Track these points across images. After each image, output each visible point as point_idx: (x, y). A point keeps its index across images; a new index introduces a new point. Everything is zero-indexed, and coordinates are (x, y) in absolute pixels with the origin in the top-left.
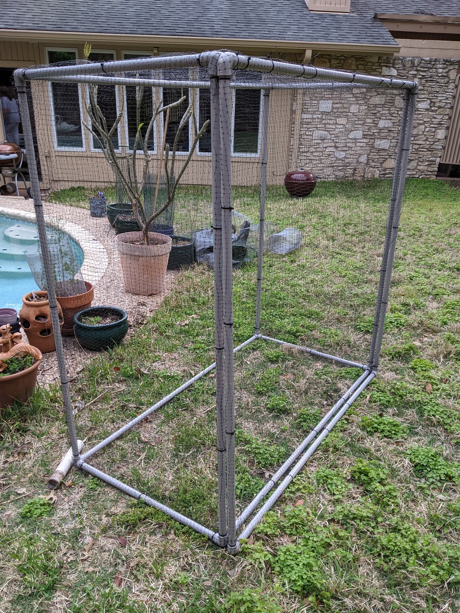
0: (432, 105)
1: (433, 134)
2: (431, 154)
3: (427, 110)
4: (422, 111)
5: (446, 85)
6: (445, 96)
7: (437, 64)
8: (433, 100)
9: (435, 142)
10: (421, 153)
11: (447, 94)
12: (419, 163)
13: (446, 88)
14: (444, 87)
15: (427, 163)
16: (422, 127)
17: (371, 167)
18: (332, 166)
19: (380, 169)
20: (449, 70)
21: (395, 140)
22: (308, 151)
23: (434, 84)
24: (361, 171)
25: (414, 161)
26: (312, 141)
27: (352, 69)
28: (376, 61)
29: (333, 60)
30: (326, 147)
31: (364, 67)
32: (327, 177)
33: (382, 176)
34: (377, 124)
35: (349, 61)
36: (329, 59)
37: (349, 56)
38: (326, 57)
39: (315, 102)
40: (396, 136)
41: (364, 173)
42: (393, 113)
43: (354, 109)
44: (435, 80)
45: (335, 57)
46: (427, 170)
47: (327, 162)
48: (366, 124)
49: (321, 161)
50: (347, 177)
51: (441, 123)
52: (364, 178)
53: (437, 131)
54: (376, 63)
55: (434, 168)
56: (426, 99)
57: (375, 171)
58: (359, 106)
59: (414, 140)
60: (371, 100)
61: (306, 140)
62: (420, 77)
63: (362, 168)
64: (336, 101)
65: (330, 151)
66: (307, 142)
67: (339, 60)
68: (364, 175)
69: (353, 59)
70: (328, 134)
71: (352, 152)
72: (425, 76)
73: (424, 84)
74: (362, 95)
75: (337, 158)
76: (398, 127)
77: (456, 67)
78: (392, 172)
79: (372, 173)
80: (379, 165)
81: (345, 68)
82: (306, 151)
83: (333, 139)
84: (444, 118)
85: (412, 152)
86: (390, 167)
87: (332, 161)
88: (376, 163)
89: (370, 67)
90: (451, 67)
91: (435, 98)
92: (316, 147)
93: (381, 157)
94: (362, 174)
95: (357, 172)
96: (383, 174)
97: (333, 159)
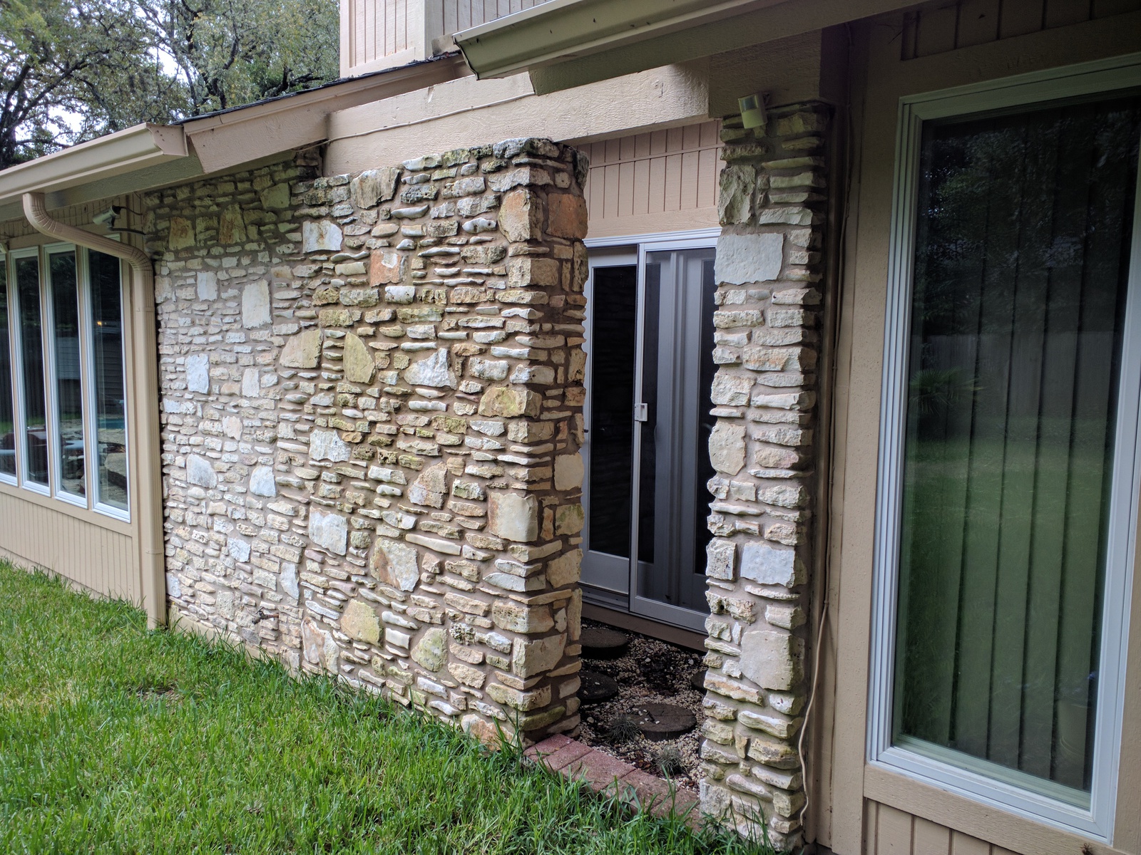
0: (459, 366)
1: (480, 512)
2: (487, 614)
3: (445, 392)
4: (430, 399)
5: (498, 269)
6: (497, 322)
7: (453, 178)
8: (457, 347)
9: (493, 554)
10: (450, 595)
11: (506, 312)
12: (454, 648)
13: (501, 284)
14: (491, 282)
15: (477, 656)
16: (436, 471)
17: (314, 618)
18: (230, 588)
19: (337, 635)
20: (499, 199)
21: (361, 521)
22: (183, 522)
23: (453, 270)
24: (292, 628)
25: (432, 630)
26: (187, 488)
27: (237, 244)
28: (286, 204)
29: (198, 221)
30: (212, 515)
31: (260, 233)
32: (224, 622)
33: (347, 668)
34: (307, 444)
35: (228, 216)
36: (193, 219)
37: (227, 199)
38: (187, 212)
39: (180, 360)
40: (361, 502)
41: (301, 638)
42: (345, 405)
43: (250, 383)
44: (456, 249)
45: (203, 210)
46: (482, 688)
47: (218, 568)
48: (280, 444)
49: (206, 563)
50: (264, 640)
51: (501, 457)
52: (301, 658)
53: (494, 495)
54: (286, 209)
55: (510, 690)
56: (431, 344)
57: (323, 639)
58: (260, 376)
59: (414, 529)
60: (285, 350)
61: (177, 483)
62: (405, 242)
63: (291, 614)
64: (215, 357)
65: (219, 532)
66: (181, 492)
67: (210, 216)
68: (301, 648)
69: (237, 207)
70: (211, 470)
71: (264, 547)
72: (422, 237)
73: (420, 273)
74: (263, 335)
75: (235, 561)
76: (364, 464)
77: (524, 176)
78: (370, 661)
79: (318, 646)
80: (334, 615)
81: (223, 242)
82: (180, 520)
83: (221, 487)
84: (511, 436)
85: (419, 583)
86: (361, 636)
87: (226, 568)
88: (323, 604)
89: (272, 227)
90: (503, 182)
91: (462, 334)
92: (197, 510)
93: (333, 583)
94: (297, 642)
95: (283, 628)
96: (349, 661)
97: (228, 561)
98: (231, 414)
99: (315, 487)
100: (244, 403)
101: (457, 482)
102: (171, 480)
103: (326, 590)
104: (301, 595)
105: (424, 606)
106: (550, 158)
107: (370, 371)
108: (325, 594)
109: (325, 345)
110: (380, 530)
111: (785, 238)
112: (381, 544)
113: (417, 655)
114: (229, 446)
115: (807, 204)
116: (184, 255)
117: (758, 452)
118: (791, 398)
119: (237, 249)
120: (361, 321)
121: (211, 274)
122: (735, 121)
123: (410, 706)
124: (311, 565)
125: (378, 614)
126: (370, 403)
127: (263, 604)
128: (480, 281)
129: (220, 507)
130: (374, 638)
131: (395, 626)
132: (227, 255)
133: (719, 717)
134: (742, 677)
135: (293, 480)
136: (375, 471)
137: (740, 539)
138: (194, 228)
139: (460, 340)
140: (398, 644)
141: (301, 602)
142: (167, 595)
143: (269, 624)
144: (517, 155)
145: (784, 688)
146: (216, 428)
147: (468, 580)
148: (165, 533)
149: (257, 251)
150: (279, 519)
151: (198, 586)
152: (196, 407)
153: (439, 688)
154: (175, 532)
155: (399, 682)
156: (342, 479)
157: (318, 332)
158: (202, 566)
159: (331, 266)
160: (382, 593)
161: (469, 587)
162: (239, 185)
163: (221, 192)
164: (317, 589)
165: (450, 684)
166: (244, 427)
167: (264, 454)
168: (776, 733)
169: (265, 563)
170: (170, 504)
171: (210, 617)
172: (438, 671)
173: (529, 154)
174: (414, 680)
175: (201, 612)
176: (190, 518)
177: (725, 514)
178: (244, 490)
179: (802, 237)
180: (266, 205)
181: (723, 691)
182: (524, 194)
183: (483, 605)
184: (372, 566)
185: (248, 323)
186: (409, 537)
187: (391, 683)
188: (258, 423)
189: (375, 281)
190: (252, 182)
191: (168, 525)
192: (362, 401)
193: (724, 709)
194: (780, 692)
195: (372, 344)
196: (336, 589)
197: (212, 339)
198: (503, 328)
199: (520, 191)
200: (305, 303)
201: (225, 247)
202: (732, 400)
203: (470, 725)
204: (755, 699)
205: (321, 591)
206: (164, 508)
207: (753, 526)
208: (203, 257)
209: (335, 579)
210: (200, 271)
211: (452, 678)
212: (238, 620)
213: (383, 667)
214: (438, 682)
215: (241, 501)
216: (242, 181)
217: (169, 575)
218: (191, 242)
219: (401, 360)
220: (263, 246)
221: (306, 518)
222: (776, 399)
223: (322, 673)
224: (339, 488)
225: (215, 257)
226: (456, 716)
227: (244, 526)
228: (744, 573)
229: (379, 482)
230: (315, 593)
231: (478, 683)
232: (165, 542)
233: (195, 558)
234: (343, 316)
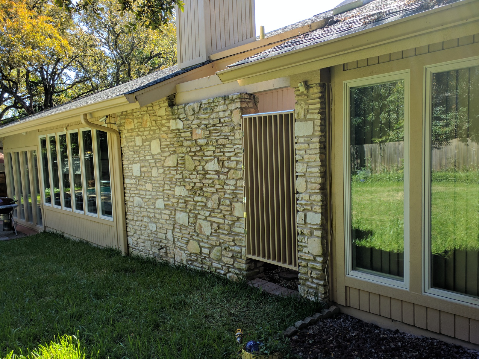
0: (221, 164)
1: (229, 209)
2: (233, 241)
3: (218, 173)
4: (213, 175)
5: (232, 134)
6: (233, 150)
7: (217, 106)
8: (221, 158)
9: (234, 222)
10: (221, 236)
11: (235, 147)
12: (224, 252)
13: (233, 138)
14: (230, 138)
15: (231, 254)
16: (216, 197)
17: (178, 247)
18: (150, 240)
19: (186, 252)
20: (231, 112)
21: (193, 214)
22: (133, 219)
23: (218, 134)
24: (171, 251)
25: (216, 247)
26: (134, 208)
27: (148, 127)
28: (164, 114)
29: (135, 120)
30: (143, 216)
31: (156, 123)
32: (148, 252)
33: (190, 262)
34: (174, 191)
35: (145, 118)
36: (133, 119)
37: (144, 113)
38: (131, 117)
39: (130, 166)
40: (192, 208)
41: (174, 254)
42: (186, 177)
43: (154, 173)
44: (219, 128)
45: (136, 116)
46: (233, 264)
47: (146, 234)
48: (165, 191)
49: (141, 232)
50: (162, 256)
51: (235, 192)
52: (175, 261)
53: (234, 204)
54: (164, 116)
55: (241, 264)
56: (212, 157)
57: (182, 254)
58: (158, 170)
59: (210, 216)
60: (166, 161)
61: (131, 206)
62: (203, 126)
63: (171, 247)
64: (142, 164)
65: (145, 222)
66: (132, 209)
67: (139, 118)
68: (174, 258)
69: (148, 115)
70: (142, 201)
71: (161, 225)
72: (208, 124)
73: (208, 136)
74: (159, 156)
75: (151, 231)
76: (193, 196)
77: (238, 105)
78: (197, 259)
79: (180, 256)
80: (185, 246)
81: (144, 127)
82: (132, 219)
83: (146, 207)
84: (238, 185)
85: (212, 233)
86: (194, 252)
87: (148, 233)
88: (181, 243)
89: (160, 121)
90: (232, 107)
91: (222, 154)
92: (137, 215)
93: (184, 235)
94: (173, 256)
95: (168, 252)
96: (190, 260)
97: (149, 231)
98: (148, 183)
99: (177, 204)
100: (153, 179)
101: (222, 200)
102: (128, 206)
103: (182, 238)
104: (174, 240)
105: (214, 240)
106: (247, 99)
107: (193, 167)
108: (182, 239)
109: (179, 159)
110: (199, 217)
111: (314, 123)
112: (198, 221)
113: (212, 256)
114: (148, 193)
115: (319, 113)
116: (131, 131)
117: (309, 185)
118: (317, 170)
119: (149, 129)
120: (190, 151)
121: (140, 137)
122: (297, 89)
123: (211, 272)
124: (176, 230)
125: (199, 244)
126: (194, 177)
127: (161, 244)
128: (226, 137)
129: (145, 214)
130: (198, 252)
131: (205, 247)
132: (145, 131)
133: (303, 265)
134: (309, 252)
135: (170, 203)
136: (196, 198)
137: (306, 211)
138: (134, 122)
139: (221, 156)
140: (206, 253)
141: (174, 243)
142: (128, 244)
143: (163, 250)
144: (237, 99)
145: (320, 254)
146: (143, 188)
147: (227, 231)
148: (127, 224)
149: (155, 129)
150: (166, 216)
151: (139, 240)
152: (136, 181)
153: (219, 266)
154: (130, 223)
155: (207, 265)
156: (186, 201)
157: (176, 155)
158: (140, 234)
159: (180, 134)
160: (200, 237)
161: (227, 233)
162: (148, 108)
163: (142, 110)
164: (179, 238)
165: (223, 264)
166: (153, 187)
167: (160, 195)
168: (319, 268)
169: (162, 231)
170: (128, 214)
171: (143, 250)
172: (219, 260)
173: (240, 98)
174: (211, 264)
175: (140, 249)
176: (135, 218)
177: (301, 204)
178: (154, 207)
179: (318, 122)
180: (158, 114)
181: (303, 257)
182: (239, 110)
183: (232, 238)
184: (197, 229)
185: (153, 153)
186: (208, 218)
187: (204, 266)
188: (158, 185)
189: (194, 138)
190: (153, 107)
191: (127, 221)
192: (192, 176)
193: (304, 263)
194: (319, 256)
195: (194, 158)
196: (185, 237)
197: (141, 158)
198: (234, 151)
199: (237, 109)
200: (172, 146)
201: (144, 128)
202: (302, 170)
203: (230, 277)
204: (312, 259)
205: (180, 238)
206: (126, 215)
207: (309, 208)
208: (137, 132)
209: (185, 234)
210: (136, 136)
211: (223, 262)
212: (153, 250)
213: (201, 261)
214: (219, 264)
215: (152, 211)
216: (149, 107)
217: (128, 238)
218: (133, 127)
219: (203, 163)
220: (157, 128)
221: (175, 214)
222: (313, 170)
223: (181, 265)
224: (185, 205)
225: (141, 132)
226: (225, 274)
227: (154, 219)
228: (307, 221)
229: (198, 202)
230: (178, 239)
231: (231, 263)
232: (127, 227)
233: (137, 231)
234: (184, 149)
